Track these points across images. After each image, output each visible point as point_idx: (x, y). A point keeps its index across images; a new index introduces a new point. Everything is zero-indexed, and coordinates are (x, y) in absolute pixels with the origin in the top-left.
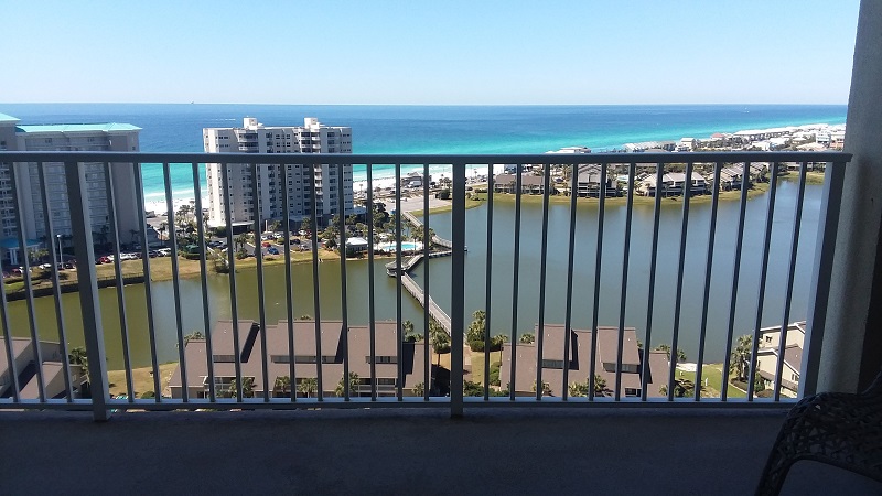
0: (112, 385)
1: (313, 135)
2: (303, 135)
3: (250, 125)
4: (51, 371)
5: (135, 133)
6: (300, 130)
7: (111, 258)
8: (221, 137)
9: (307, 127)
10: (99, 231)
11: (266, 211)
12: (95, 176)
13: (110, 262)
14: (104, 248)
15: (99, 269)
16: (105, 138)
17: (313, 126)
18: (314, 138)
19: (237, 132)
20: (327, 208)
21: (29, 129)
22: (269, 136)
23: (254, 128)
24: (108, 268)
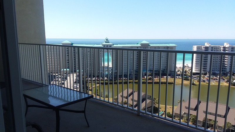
0: (160, 108)
1: (226, 48)
2: (223, 48)
3: (207, 45)
4: (148, 101)
5: (175, 47)
6: (222, 47)
7: (165, 77)
8: (198, 48)
9: (225, 46)
10: (163, 70)
11: (208, 69)
12: (164, 57)
13: (164, 78)
14: (164, 74)
15: (161, 79)
16: (168, 47)
17: (227, 45)
18: (227, 49)
19: (203, 47)
20: (228, 70)
21: (151, 45)
22: (212, 48)
23: (208, 46)
24: (164, 79)
